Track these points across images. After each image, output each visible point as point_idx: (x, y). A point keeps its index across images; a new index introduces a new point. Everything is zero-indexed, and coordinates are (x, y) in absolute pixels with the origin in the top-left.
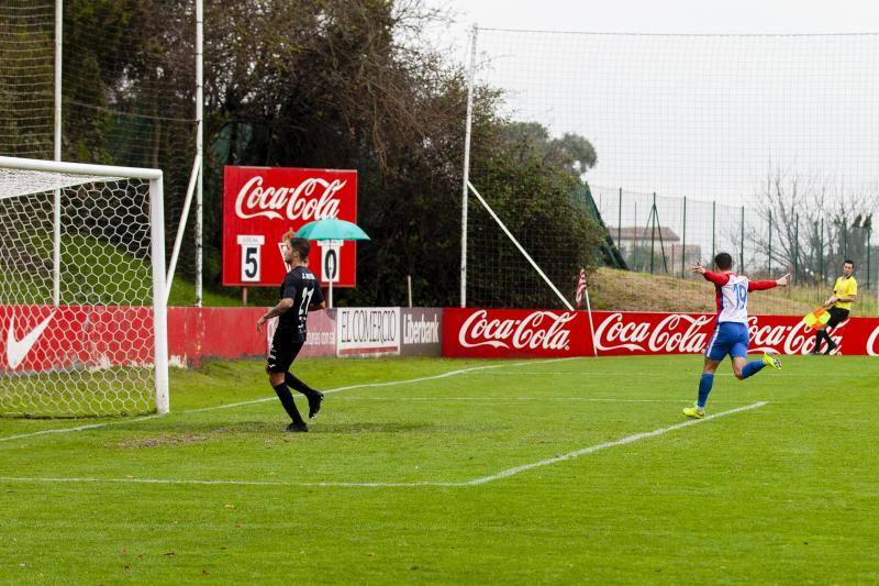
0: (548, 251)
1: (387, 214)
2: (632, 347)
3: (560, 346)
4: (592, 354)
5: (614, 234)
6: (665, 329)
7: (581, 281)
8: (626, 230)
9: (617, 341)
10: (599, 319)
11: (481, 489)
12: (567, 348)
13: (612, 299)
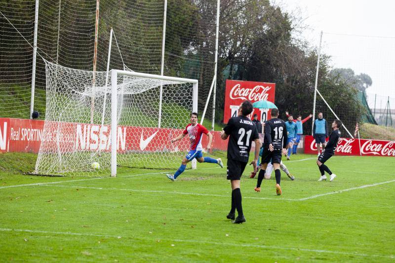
0: (345, 116)
1: (286, 100)
2: (375, 153)
3: (348, 151)
4: (359, 155)
5: (373, 111)
6: (388, 147)
7: (357, 128)
8: (377, 110)
9: (369, 151)
10: (363, 142)
11: (302, 202)
12: (351, 152)
13: (369, 135)
